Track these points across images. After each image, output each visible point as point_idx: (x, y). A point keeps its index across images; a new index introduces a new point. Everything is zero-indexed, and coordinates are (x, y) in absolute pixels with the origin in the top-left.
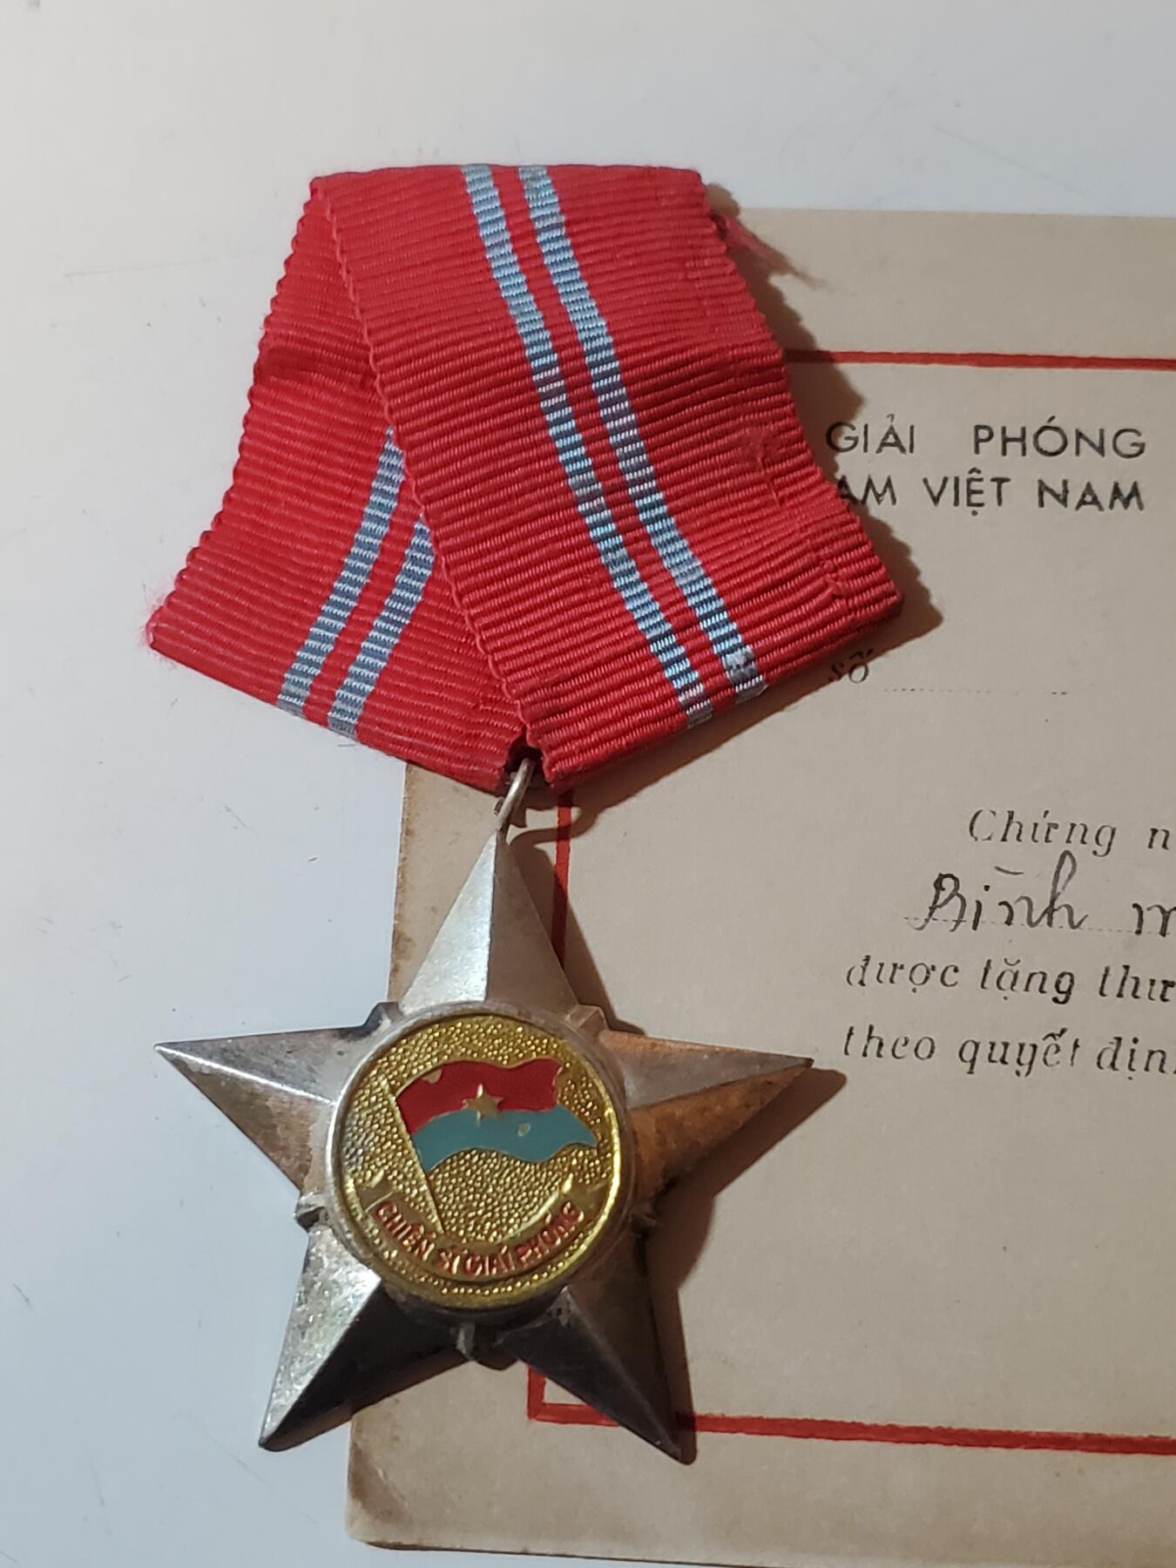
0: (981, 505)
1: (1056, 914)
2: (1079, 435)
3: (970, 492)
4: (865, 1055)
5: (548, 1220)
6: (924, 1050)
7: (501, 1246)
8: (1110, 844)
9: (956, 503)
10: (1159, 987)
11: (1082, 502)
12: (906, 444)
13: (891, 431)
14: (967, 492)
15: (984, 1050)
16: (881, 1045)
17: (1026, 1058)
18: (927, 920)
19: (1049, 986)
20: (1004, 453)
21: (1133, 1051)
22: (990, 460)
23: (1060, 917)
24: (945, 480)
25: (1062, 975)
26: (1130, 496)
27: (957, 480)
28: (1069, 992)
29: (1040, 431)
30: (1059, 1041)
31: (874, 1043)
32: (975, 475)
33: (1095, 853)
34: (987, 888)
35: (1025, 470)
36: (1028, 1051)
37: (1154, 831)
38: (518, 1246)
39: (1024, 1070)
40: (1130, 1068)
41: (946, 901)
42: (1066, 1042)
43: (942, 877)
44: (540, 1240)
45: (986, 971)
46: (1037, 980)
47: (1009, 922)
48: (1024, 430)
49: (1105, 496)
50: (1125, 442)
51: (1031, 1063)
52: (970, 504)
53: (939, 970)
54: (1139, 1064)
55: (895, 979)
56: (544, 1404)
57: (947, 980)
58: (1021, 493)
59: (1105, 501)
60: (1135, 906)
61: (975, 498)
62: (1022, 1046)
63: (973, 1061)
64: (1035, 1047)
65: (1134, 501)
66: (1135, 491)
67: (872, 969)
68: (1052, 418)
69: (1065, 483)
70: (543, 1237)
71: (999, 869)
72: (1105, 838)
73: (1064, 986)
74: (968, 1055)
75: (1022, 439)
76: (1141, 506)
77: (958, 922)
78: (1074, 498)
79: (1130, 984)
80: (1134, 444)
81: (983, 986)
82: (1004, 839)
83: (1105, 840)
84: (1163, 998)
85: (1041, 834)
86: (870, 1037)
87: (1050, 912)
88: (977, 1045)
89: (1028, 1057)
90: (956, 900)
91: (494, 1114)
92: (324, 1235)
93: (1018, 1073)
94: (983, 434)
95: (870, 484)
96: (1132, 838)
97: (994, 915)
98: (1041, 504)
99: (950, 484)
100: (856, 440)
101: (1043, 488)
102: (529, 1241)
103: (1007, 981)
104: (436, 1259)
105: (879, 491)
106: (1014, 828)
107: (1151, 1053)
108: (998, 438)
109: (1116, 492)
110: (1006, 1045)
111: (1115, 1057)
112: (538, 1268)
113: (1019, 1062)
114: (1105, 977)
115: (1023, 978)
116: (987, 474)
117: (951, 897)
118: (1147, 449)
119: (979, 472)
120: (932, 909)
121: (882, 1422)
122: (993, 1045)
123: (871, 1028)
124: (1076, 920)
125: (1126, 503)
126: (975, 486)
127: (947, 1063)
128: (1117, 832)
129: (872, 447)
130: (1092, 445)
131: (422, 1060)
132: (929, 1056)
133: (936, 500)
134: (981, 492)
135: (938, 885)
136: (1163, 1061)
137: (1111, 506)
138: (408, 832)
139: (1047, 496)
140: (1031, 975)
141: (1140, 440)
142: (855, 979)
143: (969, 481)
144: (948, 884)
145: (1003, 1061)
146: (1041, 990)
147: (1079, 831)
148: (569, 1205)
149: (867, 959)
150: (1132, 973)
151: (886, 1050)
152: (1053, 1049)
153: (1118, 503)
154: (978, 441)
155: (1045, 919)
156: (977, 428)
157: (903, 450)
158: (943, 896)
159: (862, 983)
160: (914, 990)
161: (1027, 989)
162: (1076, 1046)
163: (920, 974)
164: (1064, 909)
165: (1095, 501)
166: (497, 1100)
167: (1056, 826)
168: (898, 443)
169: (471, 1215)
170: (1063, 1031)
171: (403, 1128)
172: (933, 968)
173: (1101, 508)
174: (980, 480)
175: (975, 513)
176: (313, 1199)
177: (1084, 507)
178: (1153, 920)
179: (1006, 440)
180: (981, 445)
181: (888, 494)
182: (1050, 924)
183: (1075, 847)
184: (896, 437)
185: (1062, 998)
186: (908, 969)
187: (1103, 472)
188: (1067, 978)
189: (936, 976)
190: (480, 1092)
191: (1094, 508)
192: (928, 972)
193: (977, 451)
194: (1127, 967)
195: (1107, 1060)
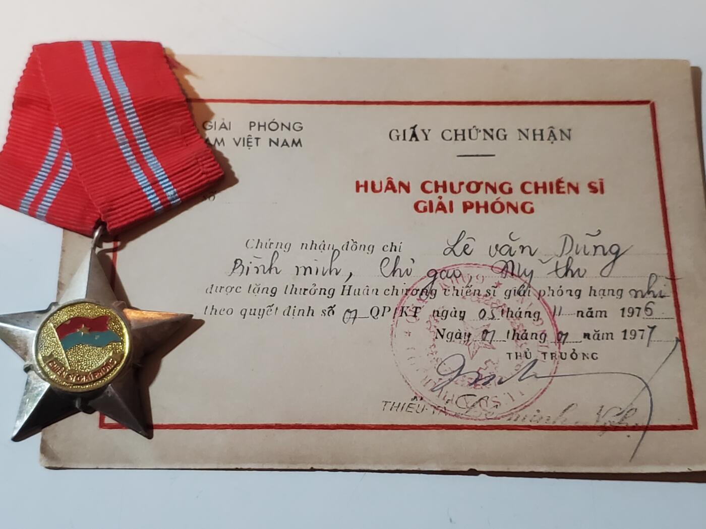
0: (251, 146)
1: (272, 270)
2: (282, 124)
3: (248, 142)
4: (211, 314)
5: (105, 364)
6: (230, 312)
7: (89, 372)
8: (289, 248)
9: (244, 145)
10: (303, 291)
11: (283, 145)
12: (228, 127)
13: (223, 124)
14: (247, 142)
15: (248, 311)
16: (216, 311)
17: (261, 314)
18: (232, 273)
19: (269, 291)
20: (259, 130)
21: (294, 310)
22: (255, 132)
23: (273, 271)
24: (240, 139)
25: (273, 288)
26: (298, 143)
27: (244, 139)
28: (275, 293)
29: (270, 123)
30: (272, 308)
31: (214, 311)
32: (250, 137)
33: (284, 251)
34: (251, 263)
35: (265, 135)
36: (262, 311)
37: (303, 244)
38: (95, 372)
39: (260, 317)
40: (293, 315)
41: (238, 267)
42: (274, 308)
43: (237, 260)
44: (102, 370)
45: (250, 288)
46: (265, 290)
47: (257, 272)
48: (265, 123)
49: (290, 143)
50: (297, 126)
51: (263, 315)
52: (248, 146)
53: (235, 288)
54: (296, 313)
55: (221, 291)
56: (104, 424)
57: (238, 291)
58: (264, 142)
59: (290, 144)
60: (297, 267)
61: (250, 144)
62: (260, 310)
63: (245, 315)
64: (264, 310)
65: (299, 145)
66: (299, 141)
67: (214, 288)
68: (274, 120)
69: (278, 139)
70: (103, 370)
71: (255, 257)
72: (288, 246)
73: (274, 291)
74: (243, 313)
75: (264, 126)
76: (301, 146)
77: (242, 273)
78: (280, 144)
79: (294, 290)
80: (300, 127)
81: (249, 292)
82: (257, 248)
83: (288, 247)
84: (304, 294)
85: (268, 246)
86: (213, 309)
87: (270, 269)
88: (246, 310)
89: (262, 313)
90: (241, 267)
91: (88, 333)
92: (32, 373)
93: (259, 318)
94: (252, 124)
95: (216, 140)
96: (296, 246)
97: (253, 271)
98: (270, 145)
99: (242, 140)
100: (212, 127)
101: (271, 141)
102: (98, 371)
103: (256, 291)
104: (68, 378)
105: (219, 142)
106: (260, 244)
107: (300, 310)
108: (257, 125)
109: (294, 141)
110: (255, 310)
111: (289, 312)
112: (101, 378)
113: (259, 315)
114: (286, 288)
115: (261, 290)
116: (253, 137)
117: (240, 266)
118: (303, 128)
119: (251, 136)
120: (234, 270)
121: (212, 423)
122: (251, 310)
123: (213, 306)
124: (278, 271)
125: (297, 145)
126: (250, 140)
127: (237, 315)
128: (291, 245)
129: (217, 128)
130: (286, 127)
131: (64, 317)
132: (231, 314)
133: (237, 145)
134: (251, 142)
135: (236, 262)
136: (303, 312)
137: (292, 146)
138: (63, 251)
139: (272, 143)
140: (264, 289)
141: (301, 126)
142: (208, 291)
143: (248, 139)
144: (239, 262)
145: (254, 314)
146: (267, 293)
147: (280, 245)
148: (111, 359)
149: (213, 285)
150: (295, 287)
151: (218, 313)
152: (270, 310)
153: (294, 145)
154: (251, 126)
155: (269, 271)
156: (251, 122)
157: (227, 129)
158: (237, 266)
159: (211, 293)
160: (227, 294)
161: (262, 293)
162: (277, 309)
163: (229, 289)
164: (275, 269)
165: (287, 145)
166: (89, 328)
167: (273, 243)
168: (225, 127)
169: (79, 364)
170: (273, 305)
171: (58, 338)
172: (233, 287)
173: (289, 146)
174: (251, 138)
175: (249, 149)
176: (28, 363)
177: (284, 147)
178: (302, 271)
179: (259, 126)
180: (252, 128)
181: (222, 143)
182: (270, 273)
183: (278, 250)
184: (225, 125)
185: (273, 295)
186: (225, 288)
187: (289, 136)
188: (275, 289)
189: (234, 290)
190: (83, 326)
191: (286, 147)
192: (232, 289)
193: (250, 129)
194: (293, 285)
195: (286, 313)
